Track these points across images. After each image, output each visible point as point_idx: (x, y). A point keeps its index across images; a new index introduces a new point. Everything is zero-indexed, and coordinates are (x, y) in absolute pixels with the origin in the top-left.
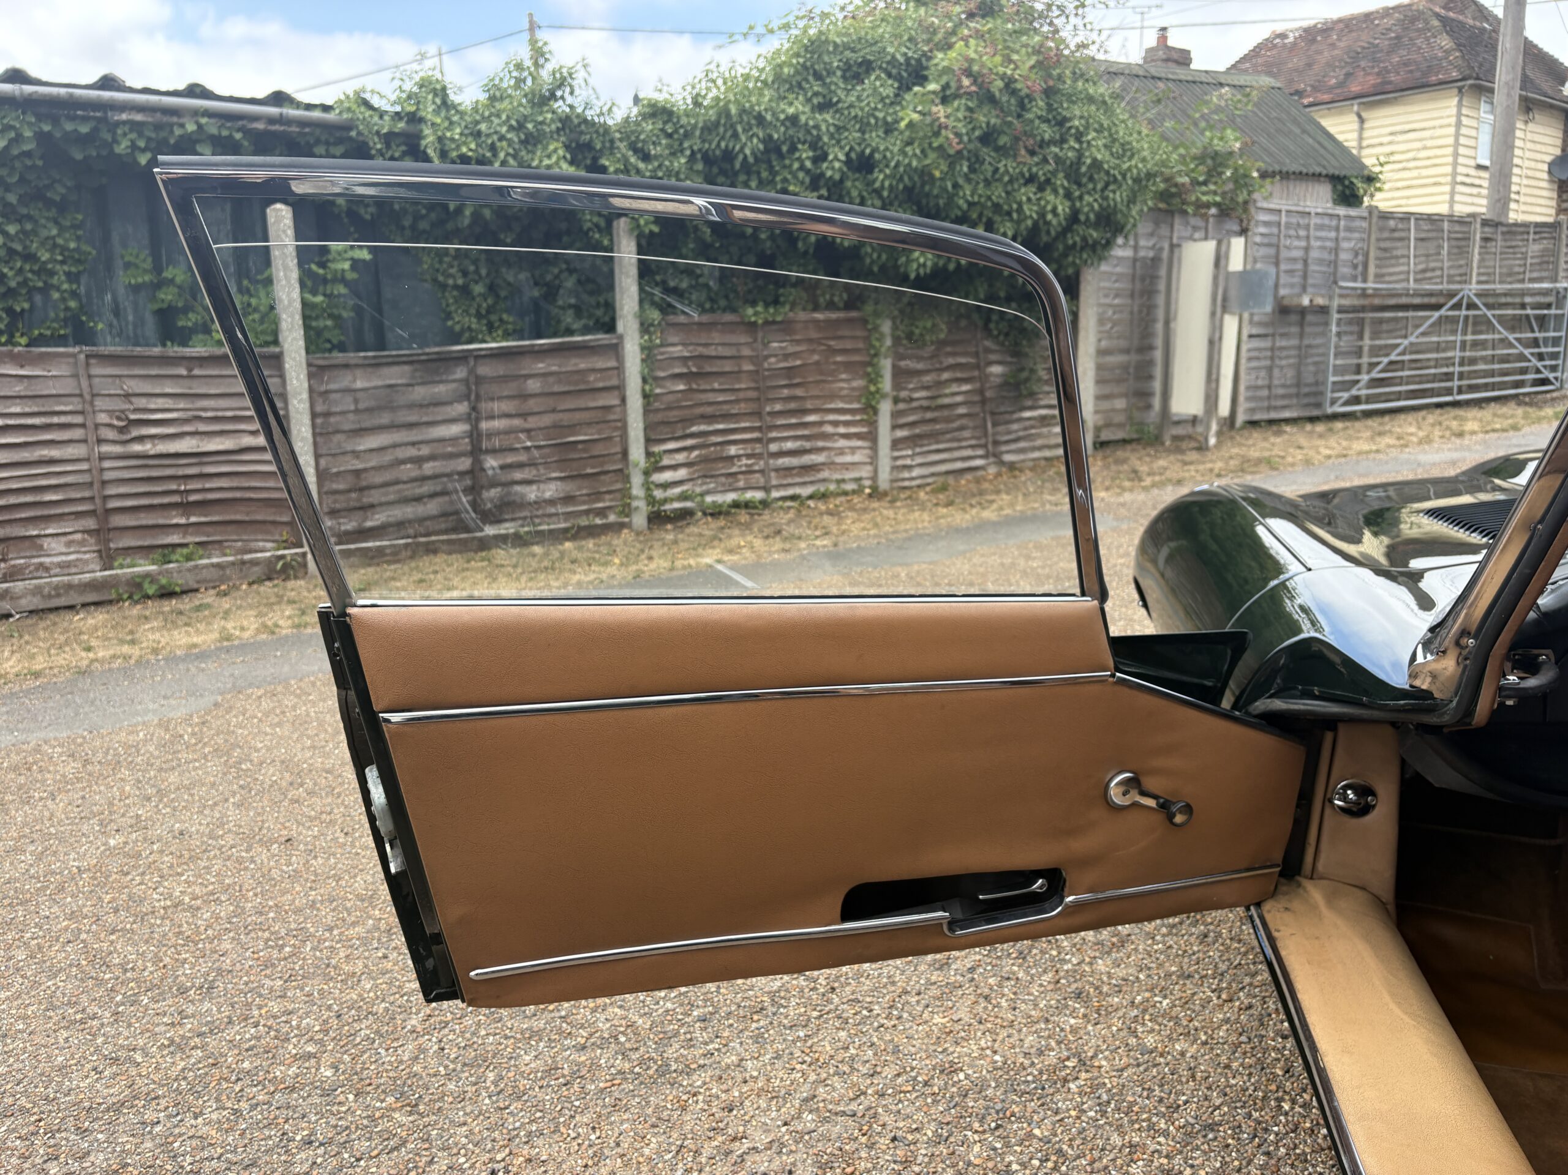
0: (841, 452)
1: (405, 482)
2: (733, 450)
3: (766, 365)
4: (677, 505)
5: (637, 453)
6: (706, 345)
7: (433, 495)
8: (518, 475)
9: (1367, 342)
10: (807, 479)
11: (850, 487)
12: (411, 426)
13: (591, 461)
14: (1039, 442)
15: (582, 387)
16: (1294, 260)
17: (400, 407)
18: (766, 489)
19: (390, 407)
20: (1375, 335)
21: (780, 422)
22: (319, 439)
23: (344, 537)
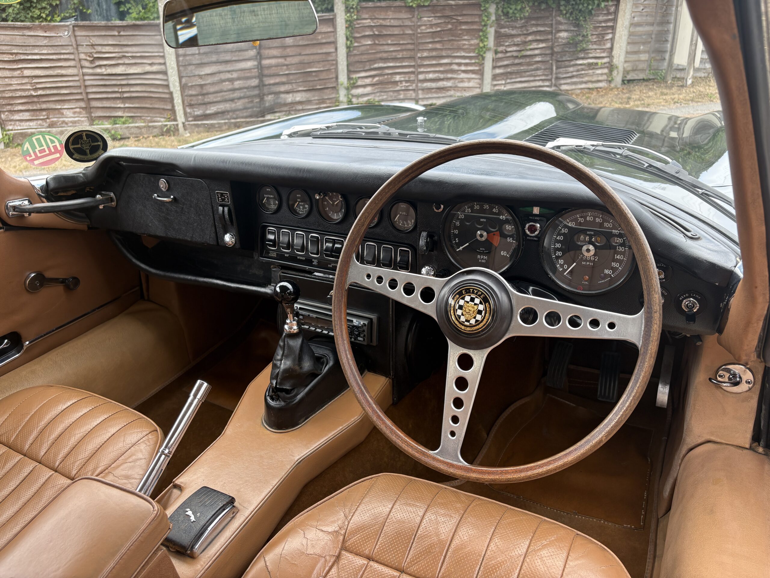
0: (462, 80)
1: (225, 91)
3: (419, 31)
6: (384, 19)
8: (283, 88)
10: (440, 95)
15: (315, 42)
21: (426, 63)
22: (181, 68)
23: (197, 118)
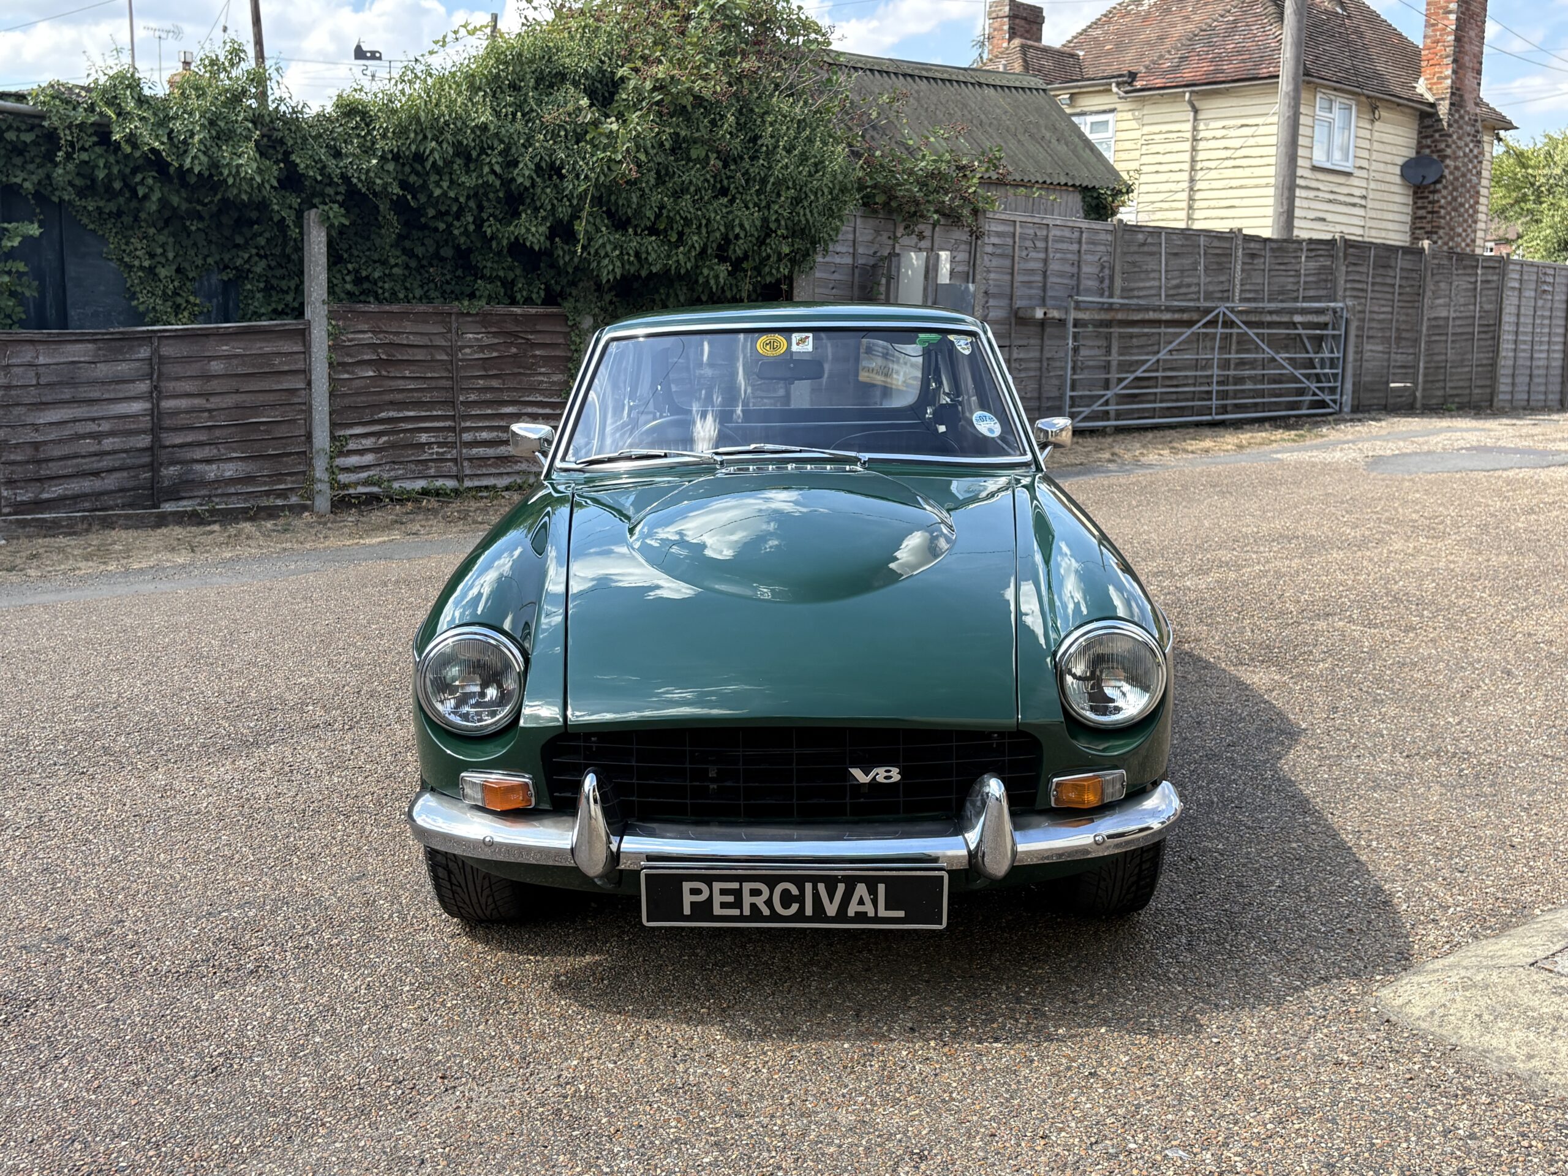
2: (424, 438)
4: (361, 489)
5: (321, 438)
7: (112, 471)
9: (1115, 357)
12: (91, 402)
13: (275, 442)
16: (1032, 271)
17: (82, 383)
18: (459, 478)
19: (72, 383)
20: (1123, 350)
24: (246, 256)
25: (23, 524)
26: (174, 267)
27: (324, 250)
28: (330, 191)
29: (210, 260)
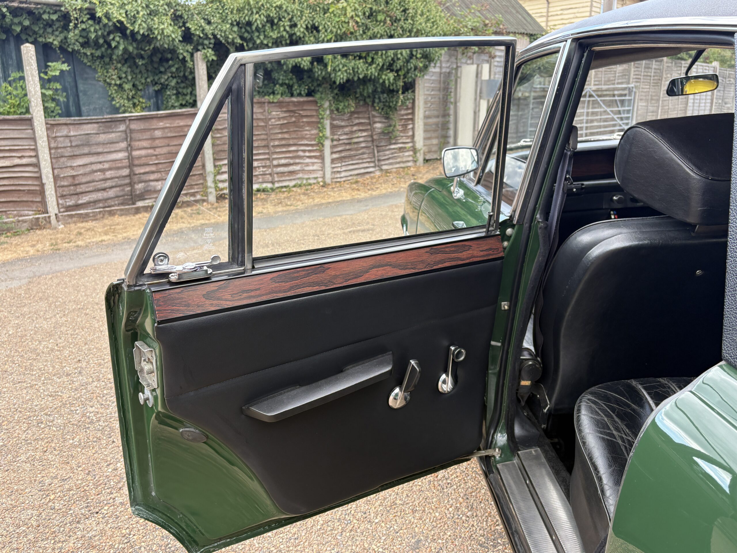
0: (307, 165)
1: (97, 181)
2: (256, 164)
3: (270, 123)
5: (210, 166)
7: (111, 187)
8: (152, 177)
10: (291, 178)
11: (312, 181)
12: (99, 154)
14: (399, 160)
15: (182, 134)
17: (93, 144)
18: (273, 183)
19: (88, 144)
21: (278, 150)
22: (53, 160)
23: (68, 208)
24: (166, 77)
25: (71, 216)
26: (131, 84)
27: (205, 72)
28: (206, 42)
29: (149, 80)
